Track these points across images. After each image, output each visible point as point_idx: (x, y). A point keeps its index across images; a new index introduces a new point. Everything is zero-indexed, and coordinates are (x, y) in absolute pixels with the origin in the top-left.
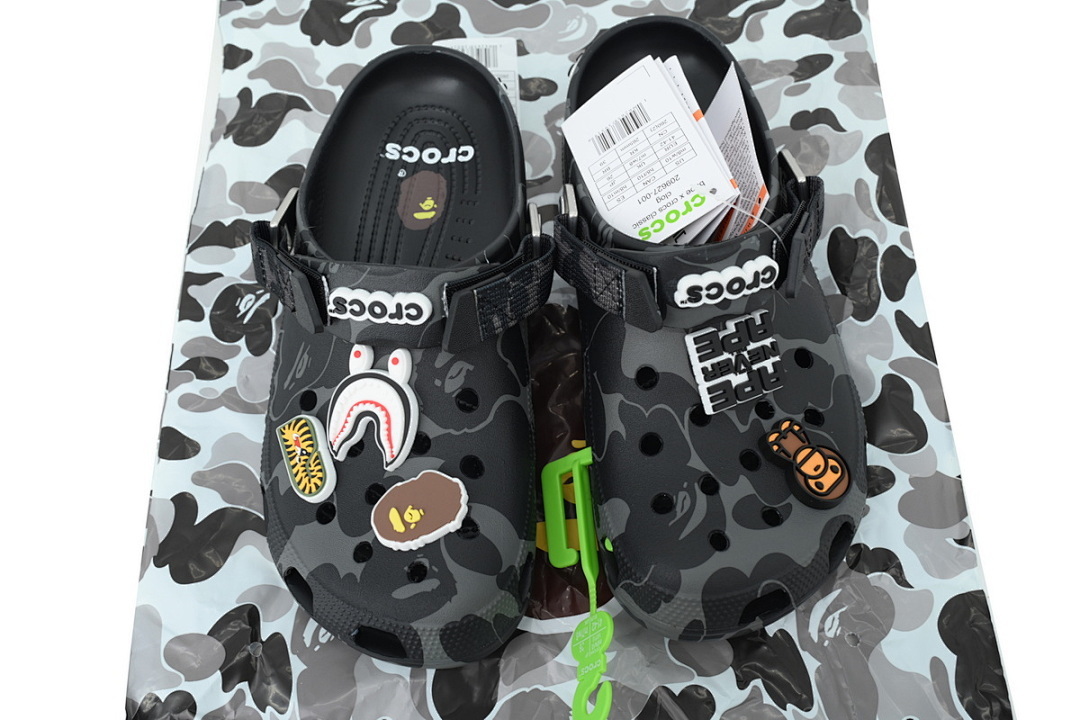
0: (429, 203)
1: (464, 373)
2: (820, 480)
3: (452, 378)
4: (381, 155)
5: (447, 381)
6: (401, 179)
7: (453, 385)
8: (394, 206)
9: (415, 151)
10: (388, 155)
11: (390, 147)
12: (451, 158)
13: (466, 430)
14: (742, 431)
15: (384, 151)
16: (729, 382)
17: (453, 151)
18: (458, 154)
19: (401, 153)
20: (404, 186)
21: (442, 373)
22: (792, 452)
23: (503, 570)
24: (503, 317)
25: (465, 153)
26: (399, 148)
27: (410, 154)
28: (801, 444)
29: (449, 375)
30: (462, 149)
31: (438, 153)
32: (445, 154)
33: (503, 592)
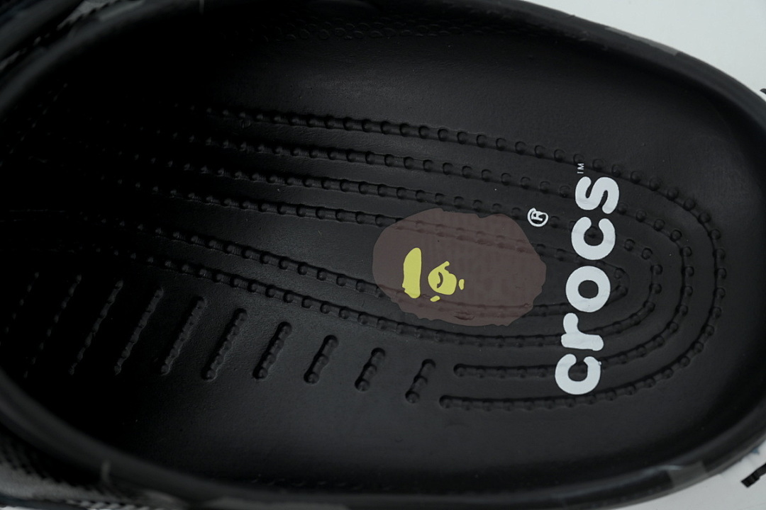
0: (446, 283)
4: (581, 167)
6: (521, 219)
8: (440, 202)
9: (604, 249)
10: (584, 182)
11: (607, 185)
12: (573, 336)
15: (595, 173)
17: (595, 343)
18: (581, 354)
19: (596, 215)
20: (500, 225)
25: (578, 372)
26: (609, 207)
27: (594, 237)
30: (594, 366)
31: (592, 305)
32: (588, 323)
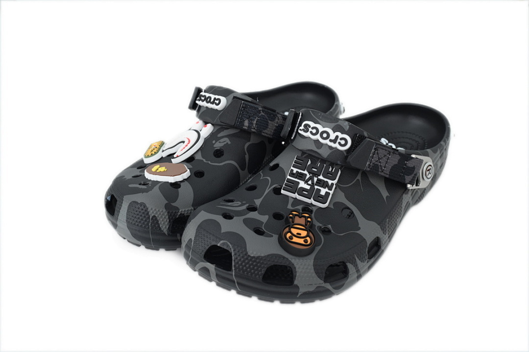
1: (225, 143)
2: (294, 237)
3: (220, 142)
5: (218, 143)
7: (218, 145)
13: (209, 162)
14: (288, 207)
16: (299, 183)
21: (218, 139)
22: (295, 222)
23: (173, 204)
24: (251, 123)
28: (304, 224)
29: (219, 141)
33: (164, 210)
